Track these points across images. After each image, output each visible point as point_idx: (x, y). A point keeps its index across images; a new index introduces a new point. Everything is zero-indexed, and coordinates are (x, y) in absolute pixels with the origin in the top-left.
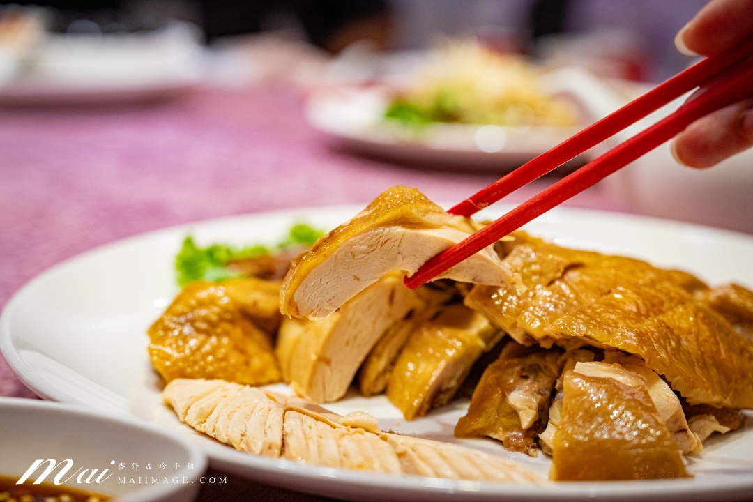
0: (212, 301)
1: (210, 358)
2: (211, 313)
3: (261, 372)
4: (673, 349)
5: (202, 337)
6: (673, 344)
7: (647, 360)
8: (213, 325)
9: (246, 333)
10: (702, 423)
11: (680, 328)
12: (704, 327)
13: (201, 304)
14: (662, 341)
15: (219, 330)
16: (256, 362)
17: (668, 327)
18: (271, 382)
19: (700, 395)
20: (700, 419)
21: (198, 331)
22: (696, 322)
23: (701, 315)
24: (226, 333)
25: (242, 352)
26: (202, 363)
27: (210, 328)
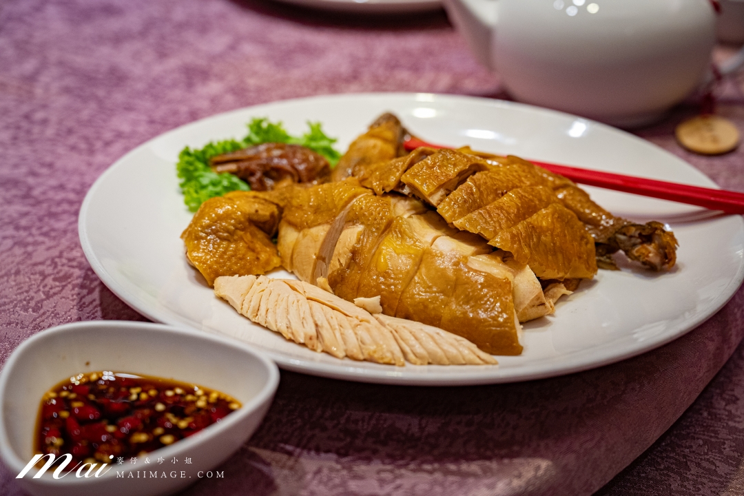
0: (227, 216)
1: (234, 260)
2: (229, 224)
3: (267, 262)
4: (534, 244)
5: (225, 243)
6: (535, 240)
7: (515, 256)
8: (232, 233)
9: (253, 235)
10: (555, 290)
11: (541, 227)
12: (558, 225)
13: (220, 218)
14: (527, 240)
15: (236, 237)
16: (263, 256)
17: (533, 227)
18: (275, 269)
19: (550, 274)
20: (554, 287)
21: (223, 239)
22: (553, 222)
23: (556, 216)
24: (241, 239)
25: (253, 250)
26: (228, 264)
27: (230, 237)
